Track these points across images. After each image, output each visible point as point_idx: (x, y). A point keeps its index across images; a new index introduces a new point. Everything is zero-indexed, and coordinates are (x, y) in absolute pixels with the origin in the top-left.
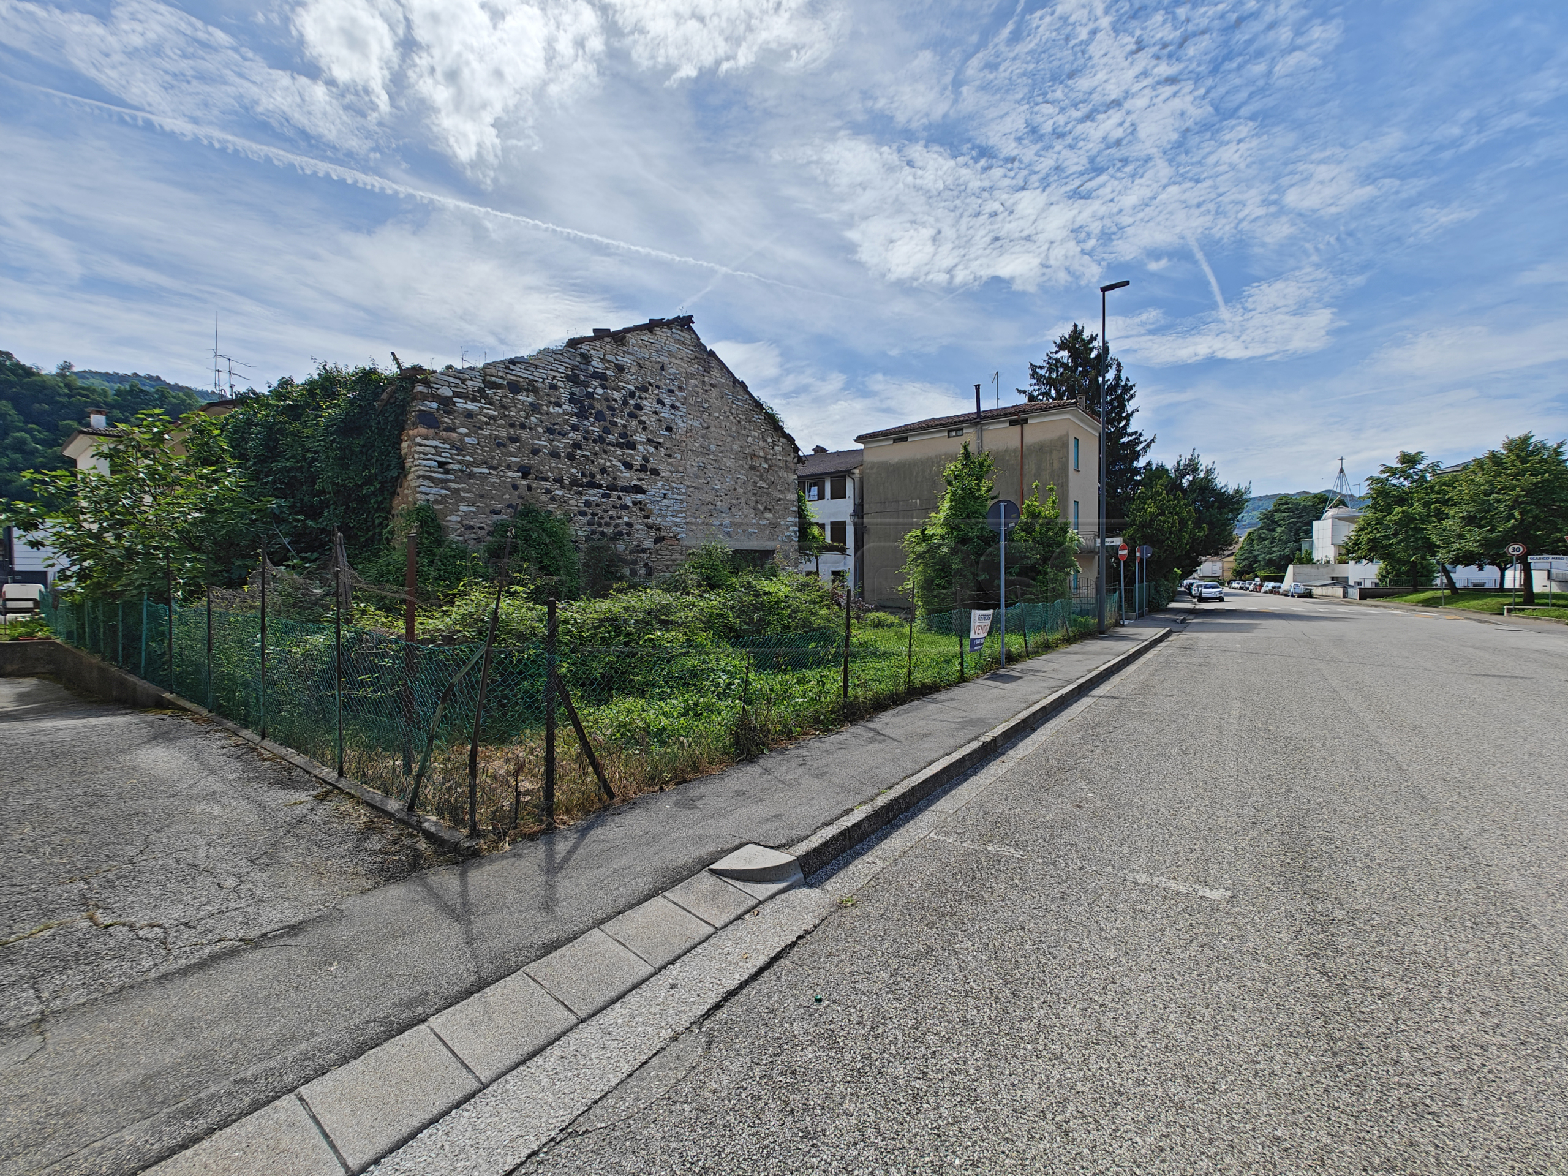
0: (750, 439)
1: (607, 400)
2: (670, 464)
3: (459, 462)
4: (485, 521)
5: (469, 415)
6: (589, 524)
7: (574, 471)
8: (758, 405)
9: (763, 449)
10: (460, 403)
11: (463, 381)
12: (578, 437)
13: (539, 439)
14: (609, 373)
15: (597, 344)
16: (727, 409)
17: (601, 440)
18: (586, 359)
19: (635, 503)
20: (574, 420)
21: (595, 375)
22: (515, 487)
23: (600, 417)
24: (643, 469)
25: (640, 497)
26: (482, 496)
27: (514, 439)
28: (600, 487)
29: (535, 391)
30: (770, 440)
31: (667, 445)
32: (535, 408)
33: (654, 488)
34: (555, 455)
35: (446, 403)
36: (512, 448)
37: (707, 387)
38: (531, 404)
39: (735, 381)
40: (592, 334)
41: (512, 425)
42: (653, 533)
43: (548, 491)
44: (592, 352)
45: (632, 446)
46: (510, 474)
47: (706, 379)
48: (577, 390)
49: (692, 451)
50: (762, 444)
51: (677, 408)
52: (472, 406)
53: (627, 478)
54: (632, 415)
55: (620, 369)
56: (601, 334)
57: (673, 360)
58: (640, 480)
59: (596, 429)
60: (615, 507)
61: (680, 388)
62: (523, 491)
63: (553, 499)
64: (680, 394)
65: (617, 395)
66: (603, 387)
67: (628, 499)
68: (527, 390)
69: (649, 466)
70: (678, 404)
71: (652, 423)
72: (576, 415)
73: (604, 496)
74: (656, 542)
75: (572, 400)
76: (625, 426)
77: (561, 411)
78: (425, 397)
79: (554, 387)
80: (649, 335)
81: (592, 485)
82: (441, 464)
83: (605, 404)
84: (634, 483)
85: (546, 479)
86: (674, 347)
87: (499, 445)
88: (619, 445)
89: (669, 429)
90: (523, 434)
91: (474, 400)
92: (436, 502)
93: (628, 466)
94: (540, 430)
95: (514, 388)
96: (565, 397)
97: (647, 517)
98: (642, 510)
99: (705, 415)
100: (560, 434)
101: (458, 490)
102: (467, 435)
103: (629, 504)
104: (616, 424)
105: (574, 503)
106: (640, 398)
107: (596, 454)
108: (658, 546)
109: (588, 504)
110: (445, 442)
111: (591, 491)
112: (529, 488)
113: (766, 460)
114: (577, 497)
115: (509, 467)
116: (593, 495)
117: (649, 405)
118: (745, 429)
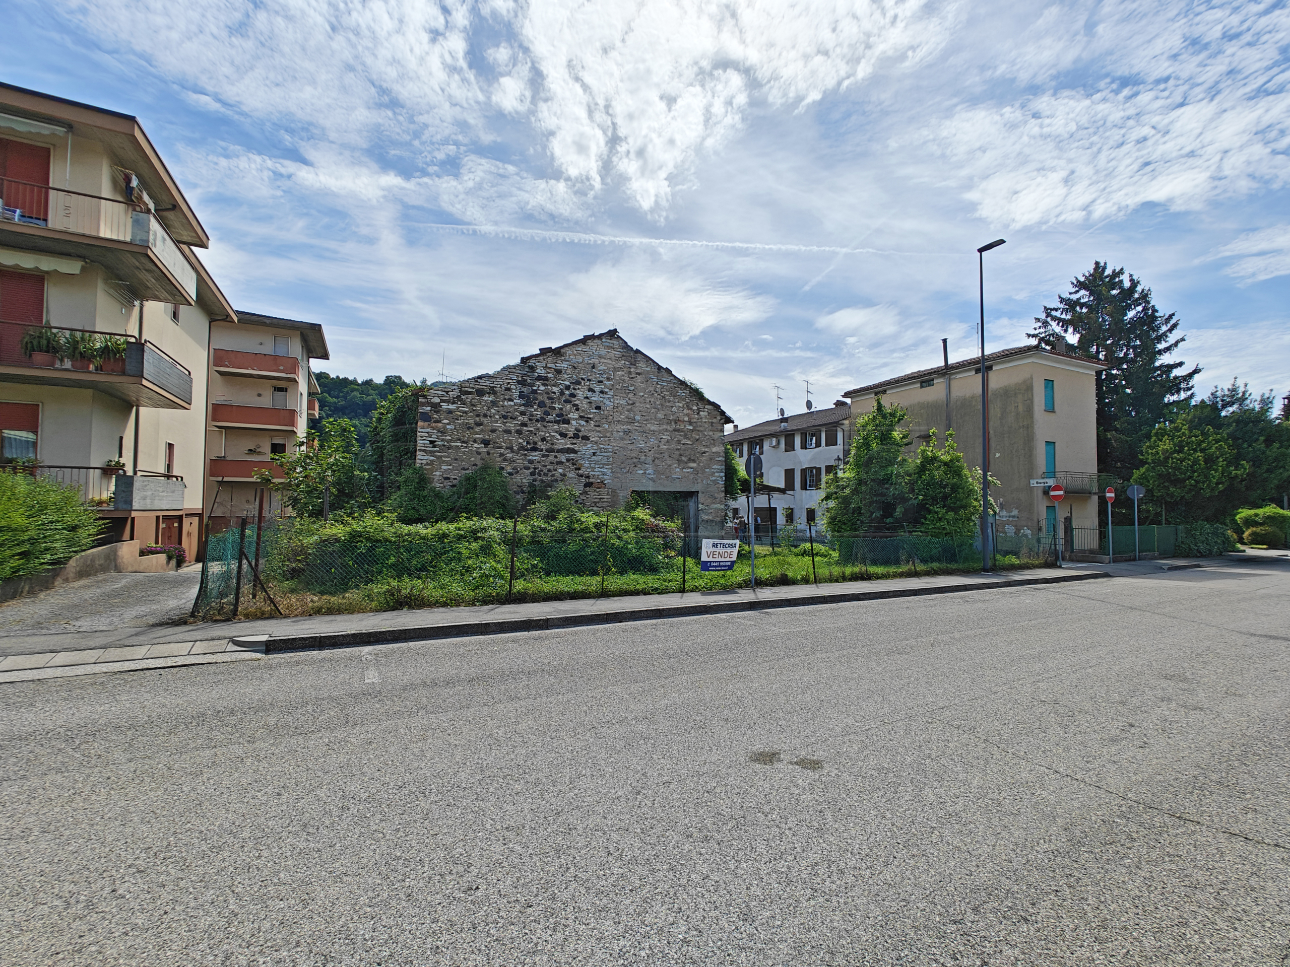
0: (674, 409)
1: (547, 393)
2: (599, 432)
3: (442, 440)
4: (457, 475)
5: (450, 412)
6: (532, 474)
7: (521, 441)
8: (683, 383)
9: (688, 415)
10: (445, 406)
11: (447, 392)
12: (525, 419)
13: (496, 422)
14: (549, 375)
15: (541, 358)
16: (652, 389)
17: (543, 419)
18: (532, 369)
19: (568, 460)
20: (522, 408)
21: (539, 378)
22: (478, 453)
23: (542, 405)
24: (576, 436)
25: (572, 455)
26: (456, 460)
27: (479, 424)
28: (542, 450)
29: (495, 393)
30: (695, 408)
31: (596, 419)
32: (494, 403)
33: (586, 449)
34: (508, 432)
35: (436, 407)
36: (478, 429)
37: (633, 375)
38: (492, 402)
39: (660, 368)
40: (538, 352)
41: (478, 416)
42: (583, 479)
43: (501, 455)
44: (537, 364)
45: (567, 422)
46: (475, 445)
47: (632, 370)
48: (525, 390)
49: (618, 421)
50: (686, 411)
51: (606, 393)
52: (451, 407)
53: (562, 443)
54: (567, 401)
55: (559, 372)
56: (544, 351)
57: (603, 360)
58: (573, 444)
59: (539, 413)
60: (552, 463)
61: (608, 379)
62: (485, 456)
63: (505, 460)
64: (608, 383)
65: (555, 389)
66: (544, 385)
67: (563, 458)
68: (489, 393)
69: (581, 434)
70: (606, 390)
71: (584, 405)
72: (524, 405)
73: (543, 456)
74: (585, 486)
75: (521, 396)
76: (561, 409)
77: (512, 403)
78: (423, 404)
79: (508, 389)
80: (583, 346)
81: (535, 449)
82: (431, 442)
83: (546, 396)
84: (568, 446)
85: (501, 448)
86: (603, 352)
87: (469, 428)
88: (557, 422)
89: (598, 408)
90: (485, 421)
91: (453, 403)
92: (427, 464)
93: (563, 435)
94: (497, 417)
95: (480, 393)
96: (515, 393)
97: (579, 469)
98: (573, 464)
99: (631, 395)
100: (511, 418)
101: (441, 457)
102: (448, 424)
103: (564, 460)
104: (554, 408)
105: (520, 461)
106: (574, 389)
107: (538, 429)
108: (587, 489)
109: (531, 462)
110: (434, 428)
111: (534, 453)
112: (488, 453)
113: (690, 423)
114: (523, 457)
115: (475, 441)
116: (535, 456)
117: (581, 393)
118: (669, 402)
